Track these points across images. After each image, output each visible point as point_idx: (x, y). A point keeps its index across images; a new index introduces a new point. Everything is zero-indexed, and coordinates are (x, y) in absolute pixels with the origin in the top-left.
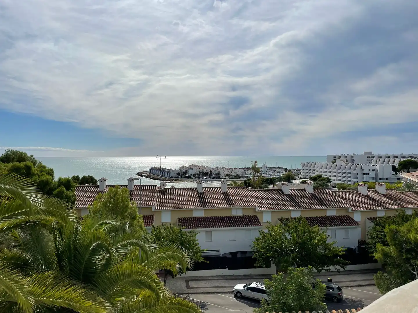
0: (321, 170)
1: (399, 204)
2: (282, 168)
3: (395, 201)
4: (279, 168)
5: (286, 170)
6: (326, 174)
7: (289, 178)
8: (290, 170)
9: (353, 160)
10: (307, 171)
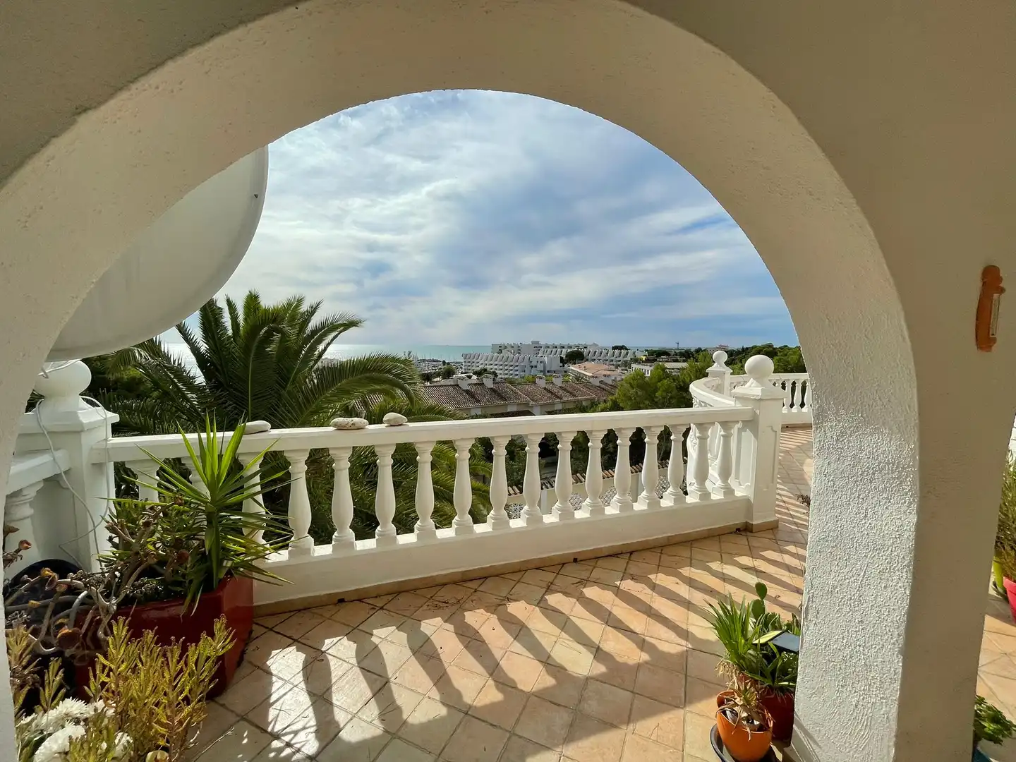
0: (486, 362)
1: (575, 396)
2: (438, 361)
3: (571, 393)
4: (434, 361)
5: (444, 362)
6: (491, 367)
7: (448, 373)
8: (448, 364)
9: (520, 350)
10: (469, 364)
